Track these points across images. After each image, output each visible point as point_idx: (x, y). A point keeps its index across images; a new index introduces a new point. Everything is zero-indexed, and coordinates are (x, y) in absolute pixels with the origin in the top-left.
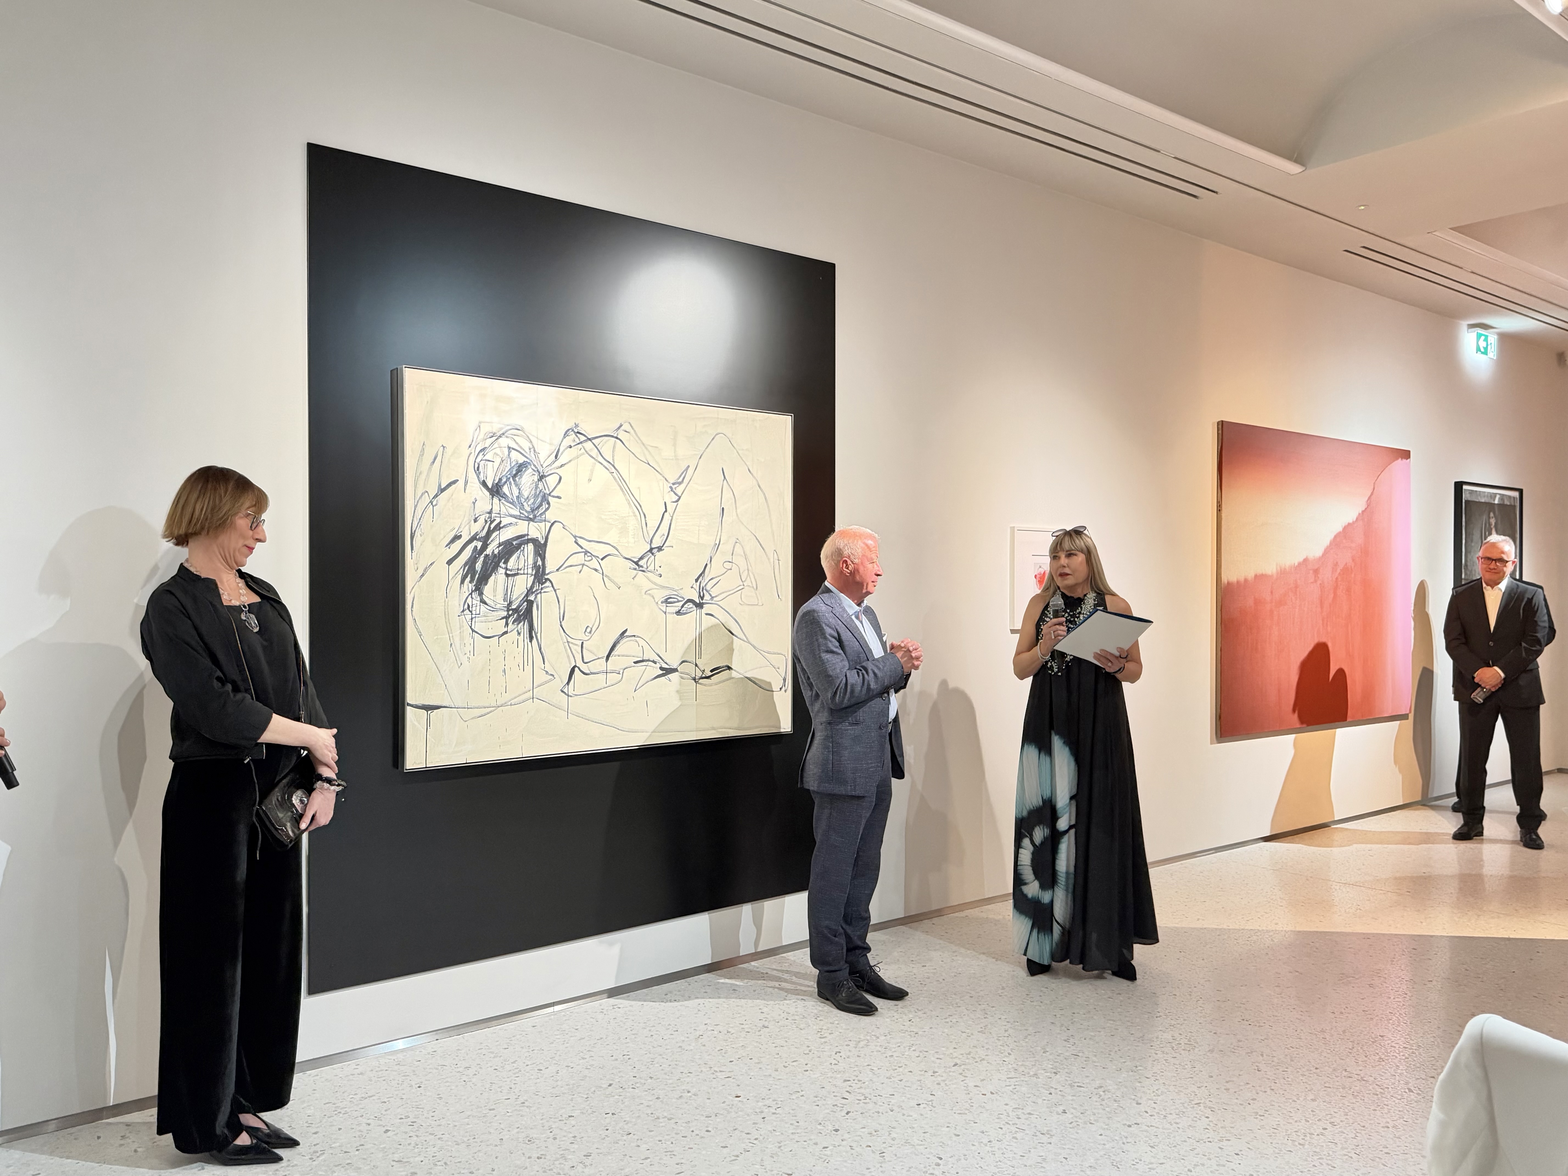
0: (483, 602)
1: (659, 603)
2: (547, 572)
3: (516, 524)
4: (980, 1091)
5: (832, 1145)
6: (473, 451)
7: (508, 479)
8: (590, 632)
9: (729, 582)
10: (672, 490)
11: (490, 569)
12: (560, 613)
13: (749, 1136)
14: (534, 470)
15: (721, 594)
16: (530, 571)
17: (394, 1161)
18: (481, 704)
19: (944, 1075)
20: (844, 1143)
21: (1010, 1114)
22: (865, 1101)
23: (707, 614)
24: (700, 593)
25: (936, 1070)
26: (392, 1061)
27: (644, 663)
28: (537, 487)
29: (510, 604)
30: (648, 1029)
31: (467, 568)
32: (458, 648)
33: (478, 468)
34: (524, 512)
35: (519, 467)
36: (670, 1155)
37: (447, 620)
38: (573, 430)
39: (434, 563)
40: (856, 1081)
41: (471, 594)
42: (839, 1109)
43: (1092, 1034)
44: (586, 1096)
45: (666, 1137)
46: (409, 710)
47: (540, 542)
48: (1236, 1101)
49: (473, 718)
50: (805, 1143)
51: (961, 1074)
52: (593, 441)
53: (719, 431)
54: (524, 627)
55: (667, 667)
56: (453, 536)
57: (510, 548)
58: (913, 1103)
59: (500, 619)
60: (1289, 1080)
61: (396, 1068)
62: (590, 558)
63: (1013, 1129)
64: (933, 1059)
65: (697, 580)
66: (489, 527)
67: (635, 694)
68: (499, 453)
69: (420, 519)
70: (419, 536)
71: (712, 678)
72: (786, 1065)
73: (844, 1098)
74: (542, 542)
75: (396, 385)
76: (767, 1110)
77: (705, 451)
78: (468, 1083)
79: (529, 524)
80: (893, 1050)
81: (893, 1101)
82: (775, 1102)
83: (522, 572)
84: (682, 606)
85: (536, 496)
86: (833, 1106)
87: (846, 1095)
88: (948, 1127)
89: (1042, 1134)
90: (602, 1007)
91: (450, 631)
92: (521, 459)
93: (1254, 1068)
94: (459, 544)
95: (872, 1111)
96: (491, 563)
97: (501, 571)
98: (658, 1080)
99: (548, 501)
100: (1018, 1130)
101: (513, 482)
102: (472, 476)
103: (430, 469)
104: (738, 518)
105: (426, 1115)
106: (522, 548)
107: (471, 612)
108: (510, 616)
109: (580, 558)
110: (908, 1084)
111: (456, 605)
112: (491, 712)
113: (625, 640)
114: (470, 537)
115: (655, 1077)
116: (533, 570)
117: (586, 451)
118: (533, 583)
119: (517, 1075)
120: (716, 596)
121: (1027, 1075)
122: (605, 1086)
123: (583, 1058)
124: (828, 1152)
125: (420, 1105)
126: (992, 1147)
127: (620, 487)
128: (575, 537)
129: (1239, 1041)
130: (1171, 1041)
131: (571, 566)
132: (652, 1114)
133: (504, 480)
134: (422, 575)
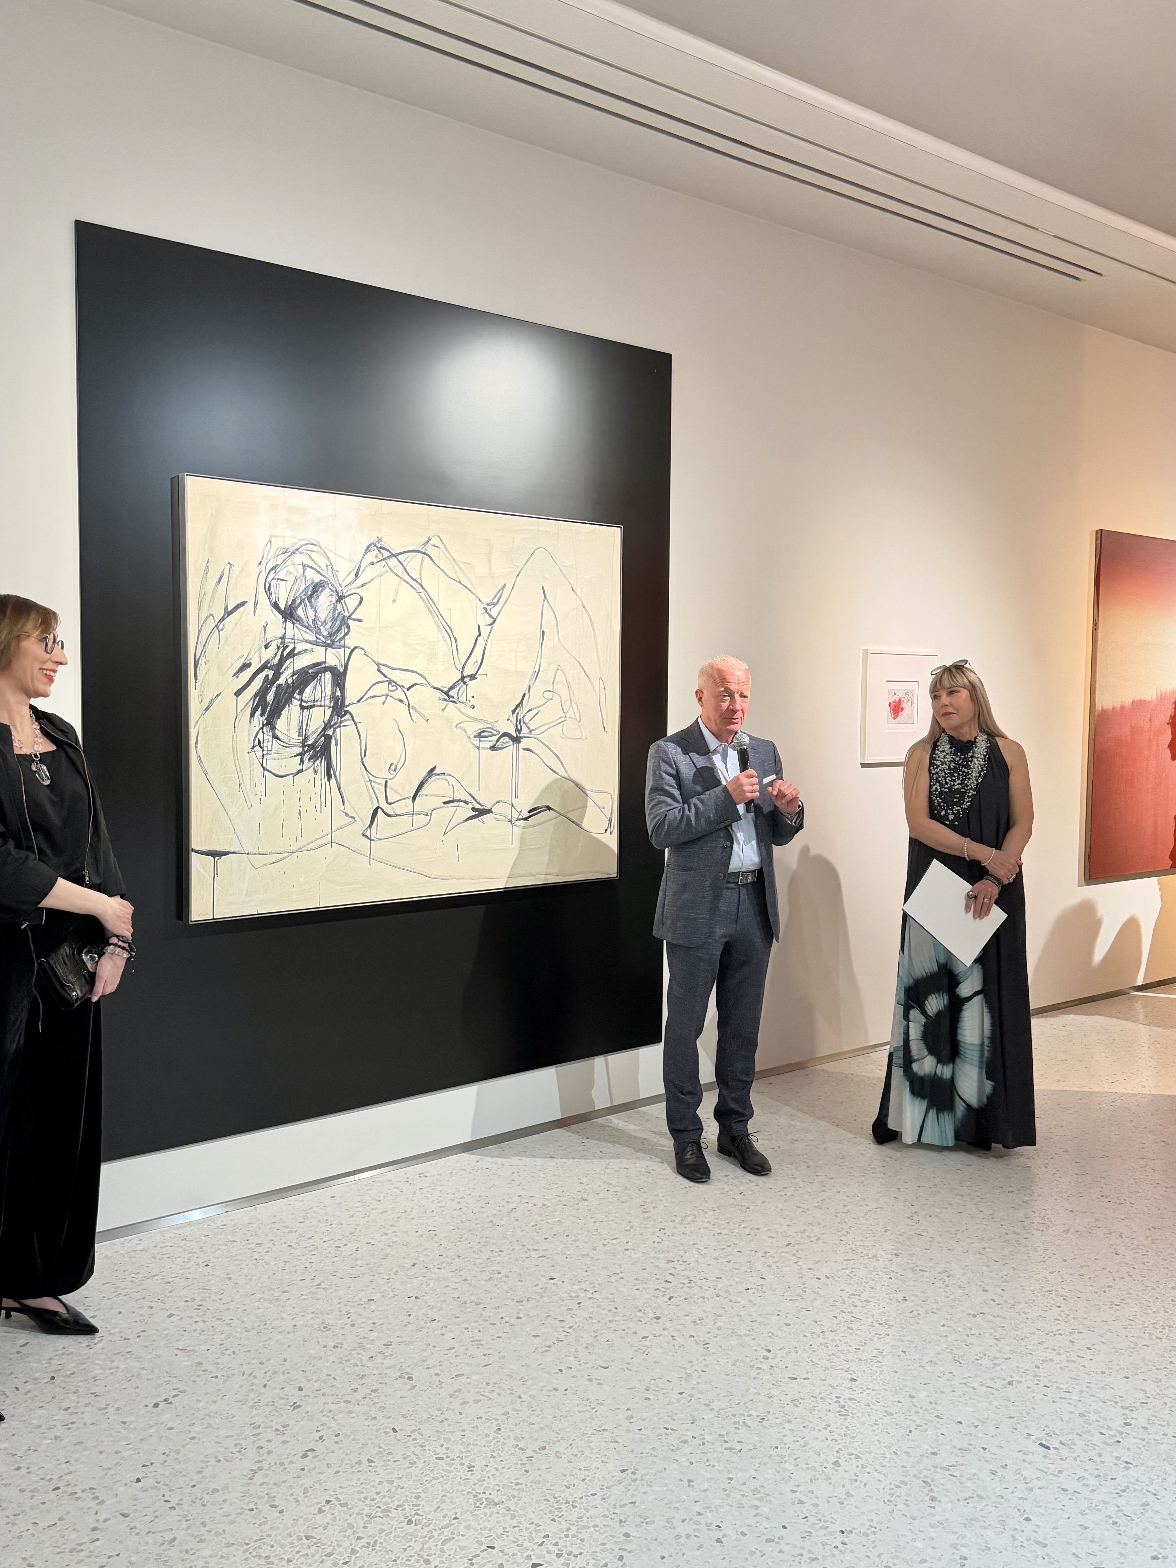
0: (275, 737)
1: (472, 737)
2: (347, 704)
3: (312, 650)
4: (815, 1275)
5: (653, 1334)
6: (263, 569)
7: (303, 601)
8: (395, 770)
9: (549, 714)
10: (486, 612)
11: (284, 700)
12: (361, 749)
13: (563, 1324)
14: (332, 591)
15: (540, 727)
16: (328, 703)
17: (178, 1349)
18: (274, 850)
19: (775, 1255)
20: (666, 1332)
21: (846, 1301)
22: (689, 1285)
23: (524, 749)
24: (517, 726)
25: (768, 1250)
26: (178, 1235)
27: (455, 804)
28: (335, 609)
29: (306, 738)
30: (457, 1200)
31: (257, 699)
32: (248, 787)
33: (269, 587)
34: (321, 637)
35: (315, 586)
36: (477, 1345)
37: (236, 757)
38: (375, 545)
39: (221, 693)
40: (680, 1262)
41: (262, 728)
42: (661, 1294)
43: (939, 1211)
44: (387, 1277)
45: (474, 1324)
46: (194, 858)
47: (339, 671)
48: (1091, 1288)
49: (265, 865)
50: (624, 1332)
51: (794, 1255)
52: (398, 557)
53: (539, 546)
54: (321, 764)
55: (480, 807)
56: (241, 664)
57: (305, 678)
58: (742, 1288)
59: (295, 756)
60: (1150, 1265)
61: (182, 1243)
62: (395, 688)
63: (848, 1318)
64: (764, 1237)
65: (513, 712)
66: (282, 654)
67: (444, 838)
68: (294, 572)
69: (204, 645)
70: (204, 664)
71: (530, 819)
72: (605, 1243)
73: (666, 1281)
74: (342, 670)
75: (177, 492)
76: (582, 1294)
77: (523, 567)
78: (260, 1261)
79: (326, 650)
80: (722, 1227)
81: (720, 1285)
82: (591, 1286)
83: (319, 703)
84: (498, 741)
85: (334, 619)
86: (655, 1290)
87: (670, 1278)
88: (778, 1315)
89: (881, 1324)
90: (407, 1176)
91: (238, 769)
92: (318, 578)
93: (1112, 1251)
94: (249, 673)
95: (696, 1297)
96: (284, 695)
97: (296, 703)
98: (466, 1260)
99: (348, 624)
100: (853, 1319)
101: (308, 604)
102: (263, 596)
103: (215, 589)
104: (561, 643)
105: (213, 1298)
106: (319, 677)
107: (262, 748)
108: (305, 752)
109: (384, 688)
110: (736, 1266)
111: (245, 739)
112: (285, 858)
113: (433, 778)
114: (260, 665)
115: (463, 1256)
116: (331, 702)
117: (390, 569)
118: (332, 716)
119: (313, 1253)
120: (535, 729)
121: (866, 1257)
122: (409, 1266)
123: (386, 1234)
124: (647, 1343)
125: (207, 1285)
126: (824, 1338)
127: (429, 608)
128: (378, 664)
129: (1097, 1220)
130: (1024, 1220)
131: (373, 697)
132: (458, 1298)
133: (298, 601)
134: (208, 708)
